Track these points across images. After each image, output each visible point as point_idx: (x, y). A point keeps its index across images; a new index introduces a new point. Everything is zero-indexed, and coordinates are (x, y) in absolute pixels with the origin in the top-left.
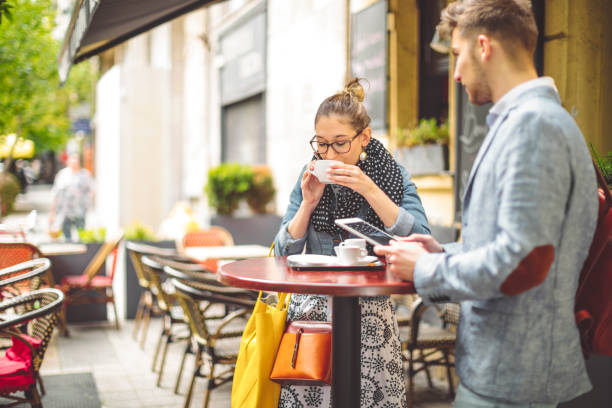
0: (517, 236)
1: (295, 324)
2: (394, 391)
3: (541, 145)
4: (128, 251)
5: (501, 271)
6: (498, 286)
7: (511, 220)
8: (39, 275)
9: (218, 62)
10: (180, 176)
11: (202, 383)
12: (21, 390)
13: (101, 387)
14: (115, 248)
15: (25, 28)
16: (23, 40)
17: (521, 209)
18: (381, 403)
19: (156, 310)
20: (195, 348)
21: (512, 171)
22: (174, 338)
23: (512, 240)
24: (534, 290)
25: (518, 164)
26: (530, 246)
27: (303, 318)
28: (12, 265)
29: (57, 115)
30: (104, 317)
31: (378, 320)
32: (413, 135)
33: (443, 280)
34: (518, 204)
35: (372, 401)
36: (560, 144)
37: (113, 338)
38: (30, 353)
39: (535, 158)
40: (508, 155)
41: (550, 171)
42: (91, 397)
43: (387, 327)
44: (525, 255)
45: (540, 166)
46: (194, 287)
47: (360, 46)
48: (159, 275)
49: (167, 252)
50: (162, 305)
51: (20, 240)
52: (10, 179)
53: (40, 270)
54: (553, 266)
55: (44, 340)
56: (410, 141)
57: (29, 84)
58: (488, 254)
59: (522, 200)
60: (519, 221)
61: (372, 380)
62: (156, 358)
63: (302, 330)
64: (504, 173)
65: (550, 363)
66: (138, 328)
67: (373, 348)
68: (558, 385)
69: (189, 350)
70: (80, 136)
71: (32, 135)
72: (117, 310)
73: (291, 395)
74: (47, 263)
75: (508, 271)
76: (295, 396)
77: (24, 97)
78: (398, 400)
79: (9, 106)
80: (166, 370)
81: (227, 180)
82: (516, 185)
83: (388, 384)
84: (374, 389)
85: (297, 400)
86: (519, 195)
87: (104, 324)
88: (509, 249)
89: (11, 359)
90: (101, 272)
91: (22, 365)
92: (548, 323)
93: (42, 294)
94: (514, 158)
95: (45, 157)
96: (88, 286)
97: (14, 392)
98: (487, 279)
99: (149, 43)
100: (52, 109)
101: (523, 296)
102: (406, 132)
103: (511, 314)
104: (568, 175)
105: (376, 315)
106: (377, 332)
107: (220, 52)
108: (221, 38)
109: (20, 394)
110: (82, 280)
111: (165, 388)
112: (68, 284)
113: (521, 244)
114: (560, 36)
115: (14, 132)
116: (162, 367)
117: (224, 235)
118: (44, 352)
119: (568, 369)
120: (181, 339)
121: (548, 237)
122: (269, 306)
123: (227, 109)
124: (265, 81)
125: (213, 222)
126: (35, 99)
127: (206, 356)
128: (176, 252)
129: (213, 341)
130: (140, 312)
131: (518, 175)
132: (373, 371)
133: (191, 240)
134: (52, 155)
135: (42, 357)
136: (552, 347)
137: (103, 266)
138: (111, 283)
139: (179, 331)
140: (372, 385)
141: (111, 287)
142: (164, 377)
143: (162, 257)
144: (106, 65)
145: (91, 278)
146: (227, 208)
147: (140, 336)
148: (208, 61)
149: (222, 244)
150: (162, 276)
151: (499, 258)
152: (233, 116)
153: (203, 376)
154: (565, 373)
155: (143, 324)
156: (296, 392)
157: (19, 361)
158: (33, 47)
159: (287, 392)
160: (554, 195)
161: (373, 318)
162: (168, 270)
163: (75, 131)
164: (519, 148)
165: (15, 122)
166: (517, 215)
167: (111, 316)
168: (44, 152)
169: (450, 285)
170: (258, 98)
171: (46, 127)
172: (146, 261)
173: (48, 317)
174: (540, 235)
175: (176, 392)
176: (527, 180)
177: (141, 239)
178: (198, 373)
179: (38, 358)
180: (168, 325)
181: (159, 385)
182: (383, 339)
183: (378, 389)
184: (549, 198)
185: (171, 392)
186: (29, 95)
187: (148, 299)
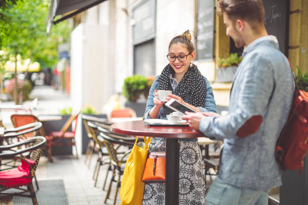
0: (245, 110)
1: (152, 154)
2: (200, 185)
3: (259, 68)
4: (83, 119)
5: (236, 126)
6: (235, 132)
7: (243, 103)
8: (36, 130)
9: (132, 22)
10: (113, 81)
11: (115, 184)
12: (25, 185)
13: (67, 186)
14: (76, 118)
15: (33, 4)
16: (33, 11)
17: (248, 98)
18: (193, 191)
19: (96, 149)
20: (113, 167)
21: (245, 80)
22: (103, 163)
23: (243, 112)
24: (252, 136)
25: (248, 77)
26: (250, 115)
27: (156, 150)
28: (23, 125)
29: (52, 49)
30: (71, 153)
31: (193, 151)
32: (226, 61)
33: (212, 130)
34: (246, 95)
35: (189, 190)
36: (269, 68)
37: (75, 163)
38: (29, 167)
39: (256, 74)
40: (244, 72)
41: (262, 81)
42: (61, 191)
43: (197, 154)
44: (248, 119)
45: (258, 78)
46: (111, 137)
47: (201, 15)
48: (96, 131)
49: (103, 120)
50: (98, 146)
51: (29, 113)
52: (27, 83)
53: (36, 128)
54: (262, 125)
55: (36, 161)
56: (224, 65)
57: (35, 33)
58: (231, 118)
59: (249, 94)
60: (247, 103)
61: (189, 180)
62: (94, 173)
63: (157, 156)
64: (242, 81)
65: (258, 171)
66: (87, 158)
67: (190, 164)
68: (262, 182)
69: (110, 169)
70: (64, 60)
71: (38, 60)
72: (77, 149)
73: (150, 188)
74: (40, 125)
75: (240, 126)
76: (153, 188)
77: (33, 40)
78: (202, 190)
79: (25, 45)
80: (99, 179)
81: (133, 84)
82: (246, 87)
83: (197, 182)
84: (190, 184)
85: (153, 190)
86: (247, 91)
87: (71, 156)
88: (241, 116)
89: (20, 171)
90: (70, 130)
91: (25, 174)
92: (258, 151)
93: (36, 139)
94: (247, 74)
95: (47, 71)
96: (63, 137)
97: (21, 186)
98: (230, 130)
99: (98, 11)
100: (49, 45)
101: (247, 139)
102: (223, 60)
103: (241, 147)
104: (272, 83)
105: (192, 148)
106: (192, 157)
107: (133, 18)
108: (134, 10)
109: (25, 187)
110: (59, 134)
111: (98, 188)
112: (52, 135)
113: (247, 114)
114: (298, 11)
115: (29, 58)
116: (97, 177)
117: (132, 112)
118: (36, 167)
119: (268, 175)
120: (106, 163)
121: (260, 112)
122: (140, 148)
123: (136, 47)
124: (155, 33)
125: (126, 105)
126: (39, 41)
127: (117, 171)
128: (107, 120)
129: (120, 163)
130: (88, 150)
131: (248, 82)
132: (189, 175)
133: (114, 115)
134: (49, 70)
135: (35, 170)
136: (260, 163)
137: (71, 126)
138: (74, 135)
139: (106, 159)
140: (189, 182)
141: (74, 138)
142: (98, 182)
143: (99, 122)
144: (77, 22)
145: (64, 133)
146: (133, 98)
147: (88, 162)
148: (127, 22)
149: (130, 116)
150: (97, 131)
151: (236, 120)
152: (139, 51)
153: (115, 181)
154: (267, 177)
155: (89, 156)
156: (153, 186)
157: (24, 171)
158: (38, 14)
159: (148, 186)
160: (263, 92)
161: (190, 150)
162: (100, 128)
163: (61, 58)
164: (249, 69)
165: (29, 52)
166: (246, 100)
167: (74, 152)
168: (45, 68)
169: (215, 132)
170: (151, 41)
171: (46, 56)
172: (90, 124)
173: (38, 150)
174: (255, 111)
175: (104, 190)
176: (251, 84)
177: (90, 113)
178: (113, 180)
179: (33, 170)
180: (100, 156)
181: (95, 186)
182: (195, 160)
183: (192, 184)
184: (261, 94)
185: (101, 189)
186: (35, 39)
187: (92, 144)
